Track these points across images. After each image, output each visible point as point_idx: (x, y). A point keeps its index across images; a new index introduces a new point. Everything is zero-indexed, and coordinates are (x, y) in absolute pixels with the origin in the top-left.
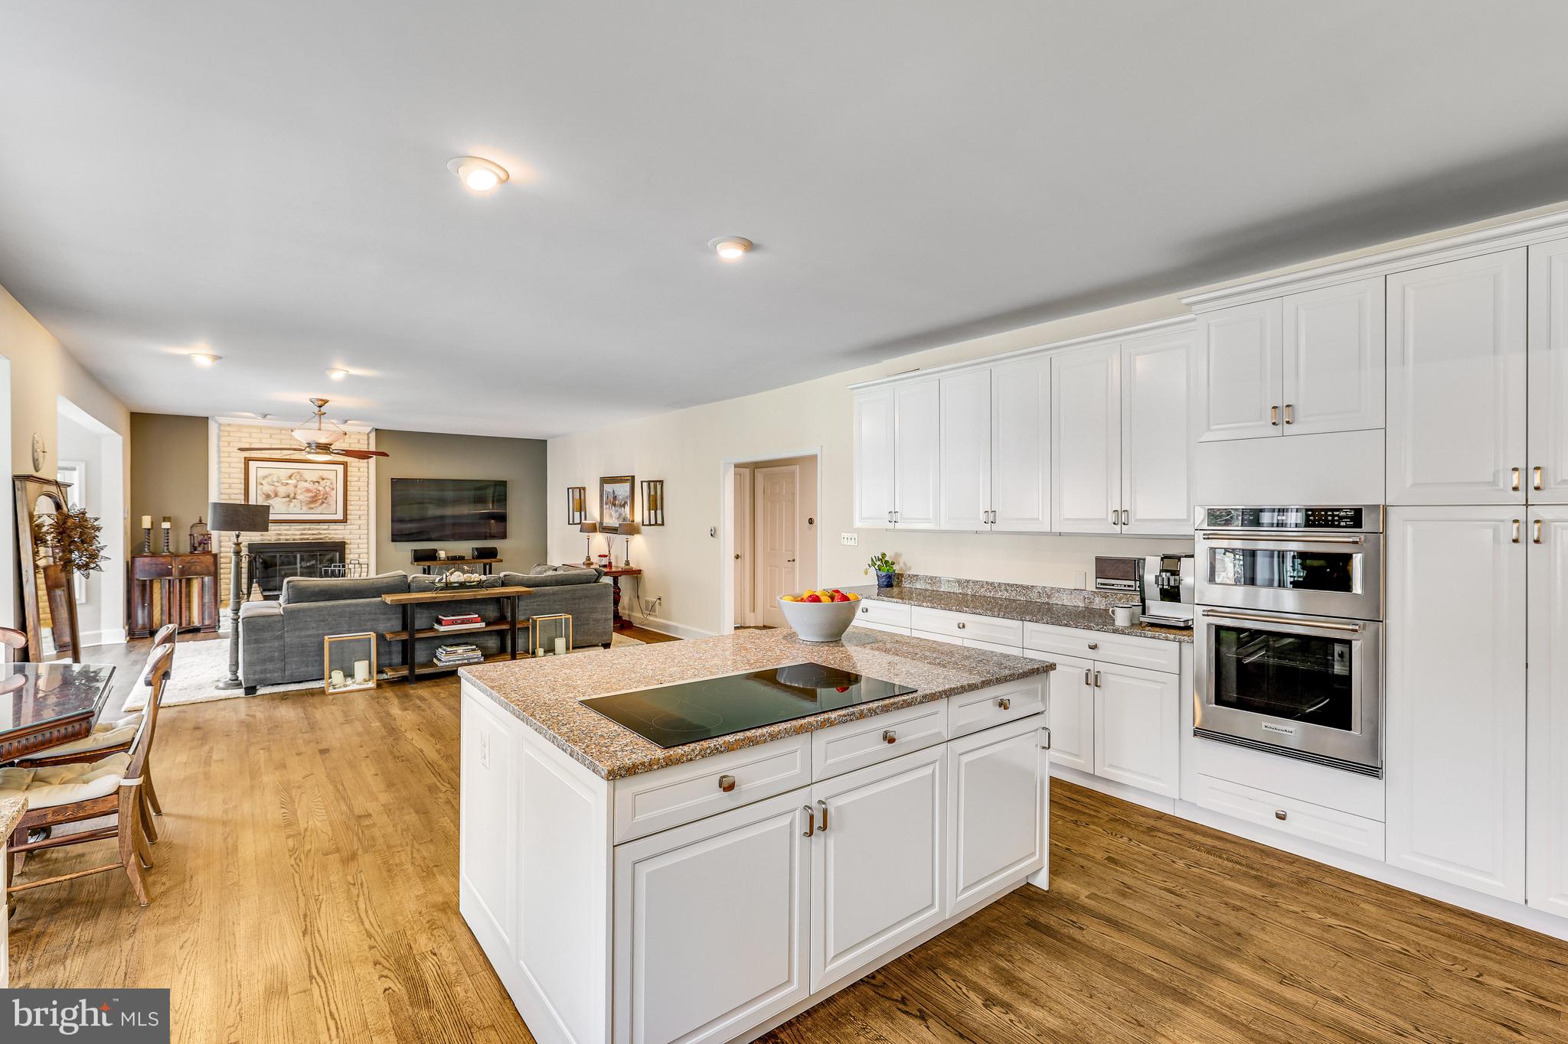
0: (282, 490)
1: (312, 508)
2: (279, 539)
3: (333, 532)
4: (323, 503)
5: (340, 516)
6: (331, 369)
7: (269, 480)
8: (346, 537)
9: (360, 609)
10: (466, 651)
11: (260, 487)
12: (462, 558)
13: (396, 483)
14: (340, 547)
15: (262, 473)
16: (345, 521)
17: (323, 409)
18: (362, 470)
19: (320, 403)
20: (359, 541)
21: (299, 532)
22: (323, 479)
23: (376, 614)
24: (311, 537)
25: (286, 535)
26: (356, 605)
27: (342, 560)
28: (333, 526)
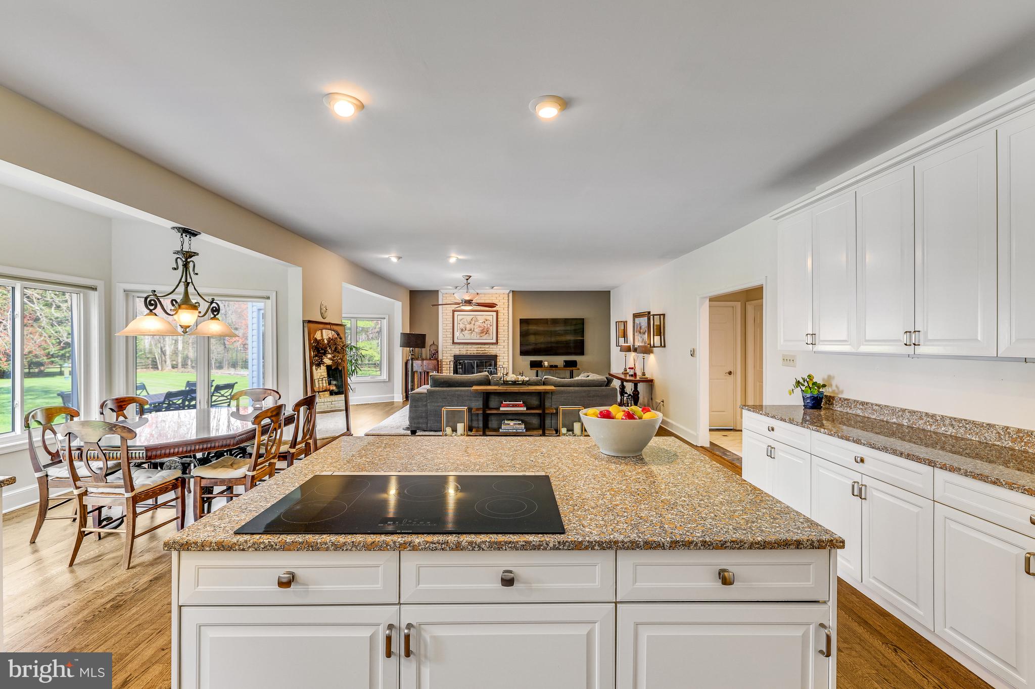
0: (468, 327)
1: (481, 336)
2: (467, 353)
3: (491, 349)
4: (486, 333)
5: (494, 341)
6: (450, 257)
7: (463, 321)
8: (498, 352)
9: (462, 393)
10: (515, 424)
11: (459, 325)
12: (556, 366)
13: (522, 321)
14: (494, 358)
15: (460, 317)
16: (497, 343)
17: (469, 281)
18: (505, 314)
19: (467, 277)
20: (503, 355)
21: (476, 349)
22: (487, 320)
23: (471, 397)
24: (481, 352)
25: (471, 351)
26: (461, 391)
27: (496, 365)
28: (491, 346)
